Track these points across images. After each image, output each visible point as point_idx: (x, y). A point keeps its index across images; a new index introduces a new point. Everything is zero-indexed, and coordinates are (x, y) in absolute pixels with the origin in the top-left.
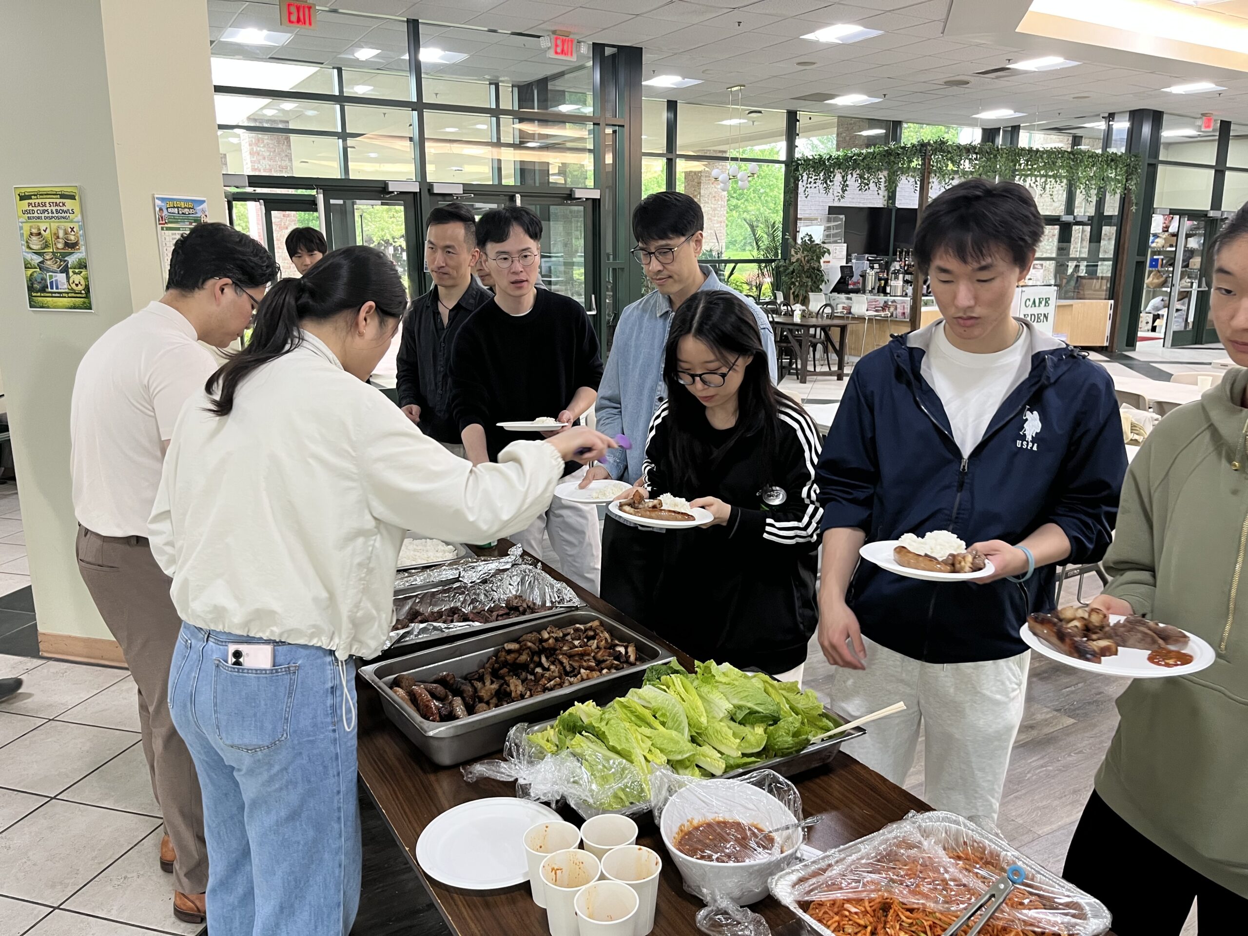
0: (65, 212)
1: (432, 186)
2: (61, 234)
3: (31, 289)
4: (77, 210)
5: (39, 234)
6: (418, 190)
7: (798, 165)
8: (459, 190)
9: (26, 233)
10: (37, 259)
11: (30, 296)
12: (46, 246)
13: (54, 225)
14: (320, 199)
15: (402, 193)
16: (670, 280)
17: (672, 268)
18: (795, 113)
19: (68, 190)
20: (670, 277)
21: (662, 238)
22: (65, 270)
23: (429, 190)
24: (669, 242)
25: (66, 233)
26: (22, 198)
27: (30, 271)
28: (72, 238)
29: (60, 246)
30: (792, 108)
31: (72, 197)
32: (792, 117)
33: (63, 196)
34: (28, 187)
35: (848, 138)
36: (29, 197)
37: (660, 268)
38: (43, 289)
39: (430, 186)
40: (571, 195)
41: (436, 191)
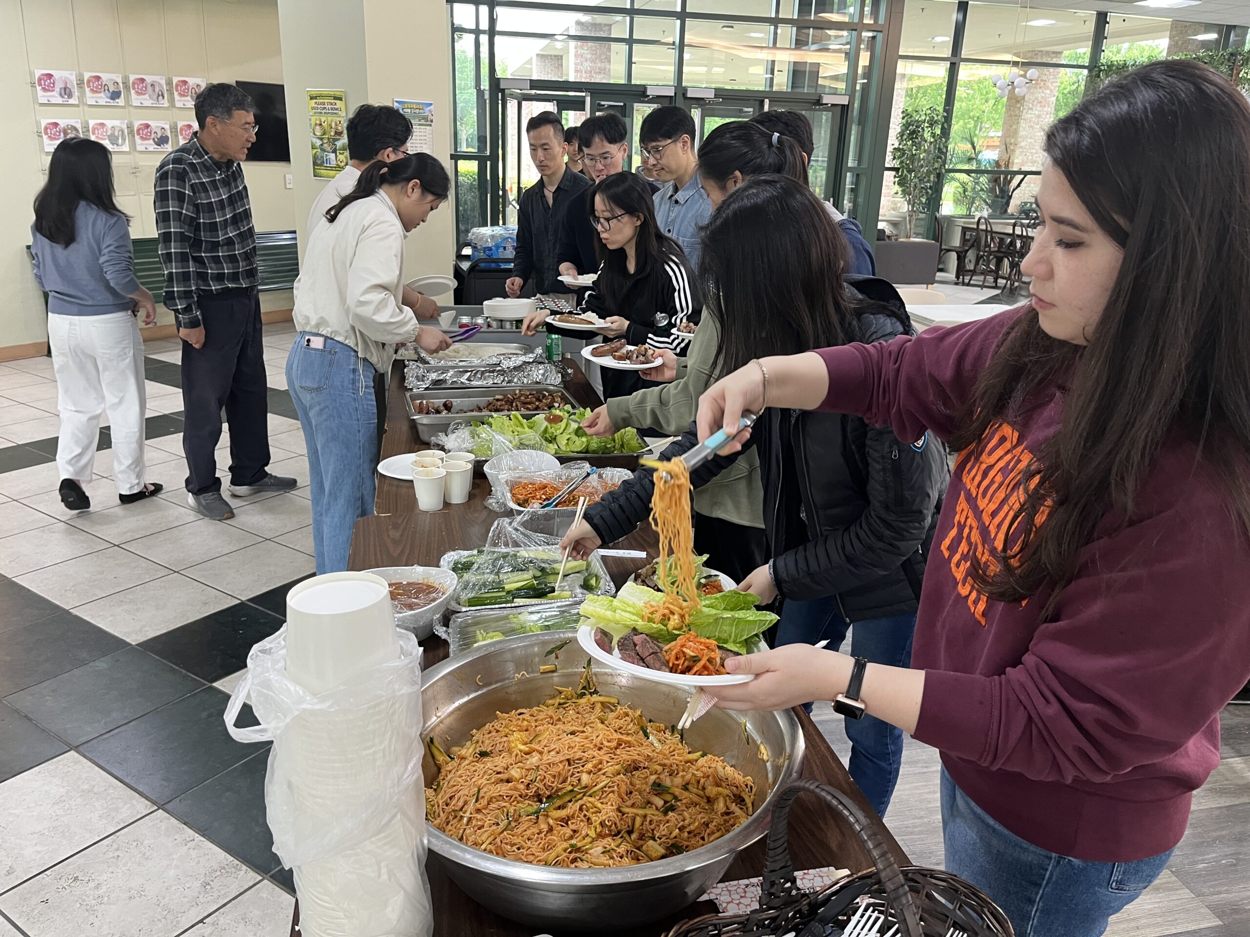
0: (336, 109)
1: (686, 90)
2: (333, 125)
3: (315, 164)
4: (343, 109)
5: (321, 125)
6: (673, 94)
7: (1100, 70)
8: (711, 95)
9: (313, 124)
10: (319, 143)
11: (314, 169)
12: (324, 134)
13: (330, 119)
14: (588, 100)
15: (658, 96)
16: (663, 172)
17: (663, 161)
18: (1105, 14)
19: (338, 94)
20: (663, 169)
21: (654, 141)
22: (334, 151)
23: (684, 95)
24: (658, 143)
25: (336, 125)
26: (312, 98)
27: (315, 151)
28: (340, 128)
29: (332, 134)
30: (1103, 9)
31: (340, 99)
32: (1102, 19)
33: (335, 98)
34: (314, 90)
35: (1180, 43)
36: (316, 98)
37: (655, 162)
38: (321, 165)
39: (685, 90)
40: (819, 100)
41: (689, 95)
